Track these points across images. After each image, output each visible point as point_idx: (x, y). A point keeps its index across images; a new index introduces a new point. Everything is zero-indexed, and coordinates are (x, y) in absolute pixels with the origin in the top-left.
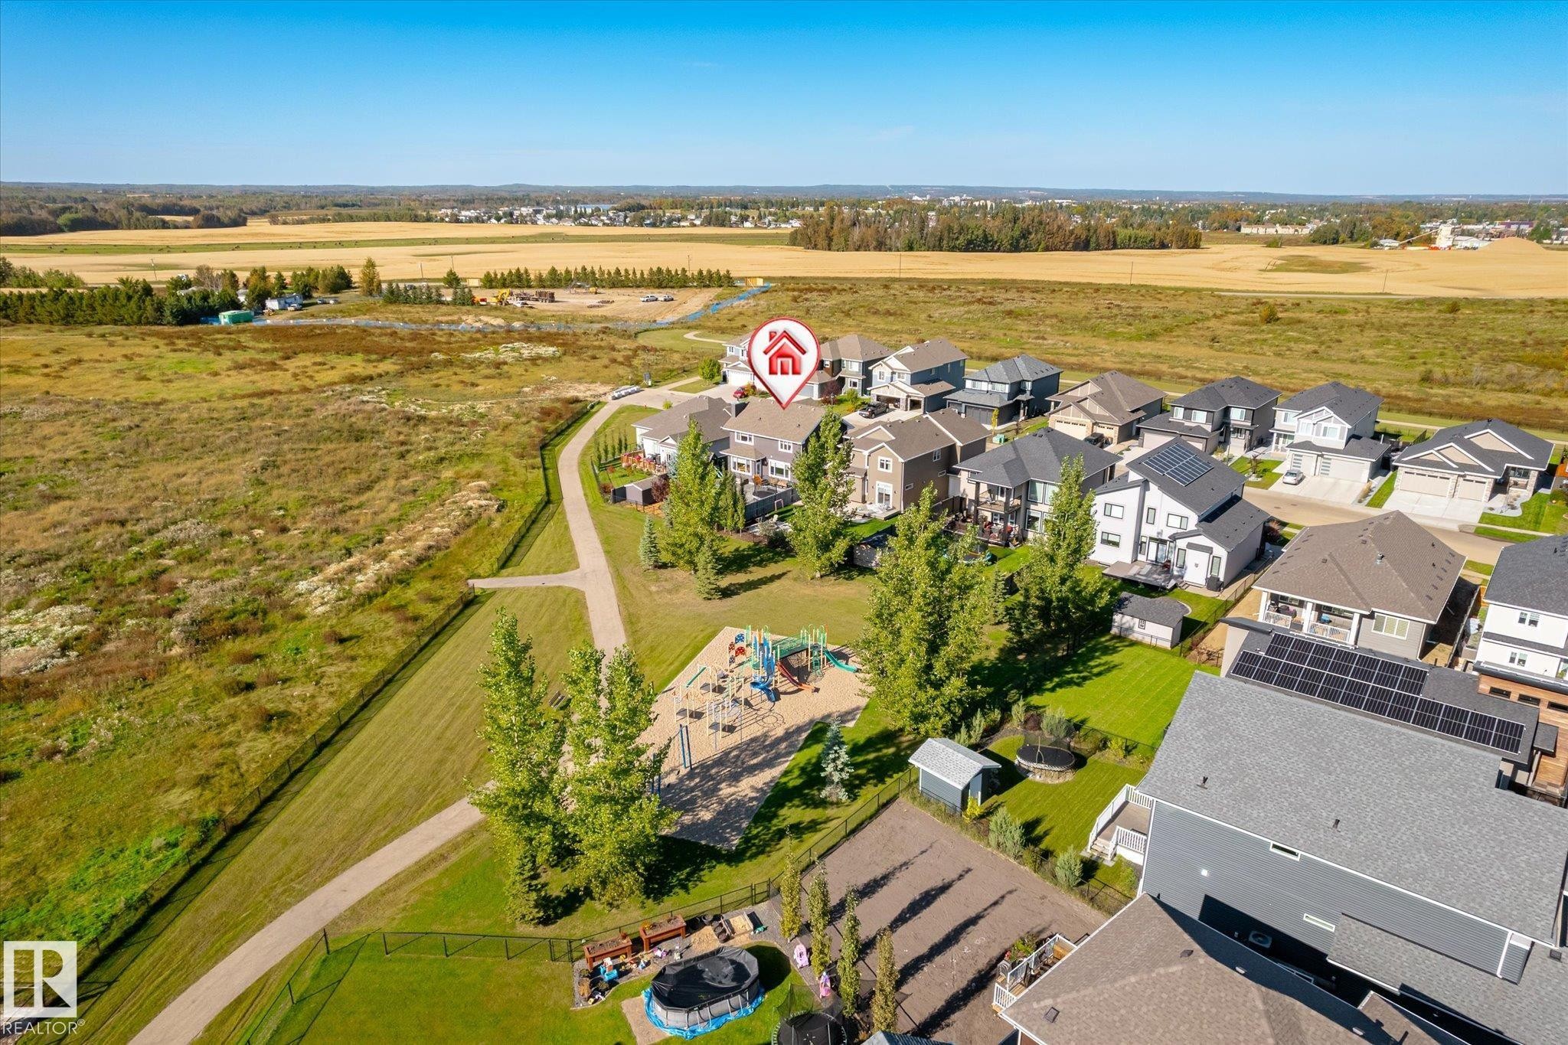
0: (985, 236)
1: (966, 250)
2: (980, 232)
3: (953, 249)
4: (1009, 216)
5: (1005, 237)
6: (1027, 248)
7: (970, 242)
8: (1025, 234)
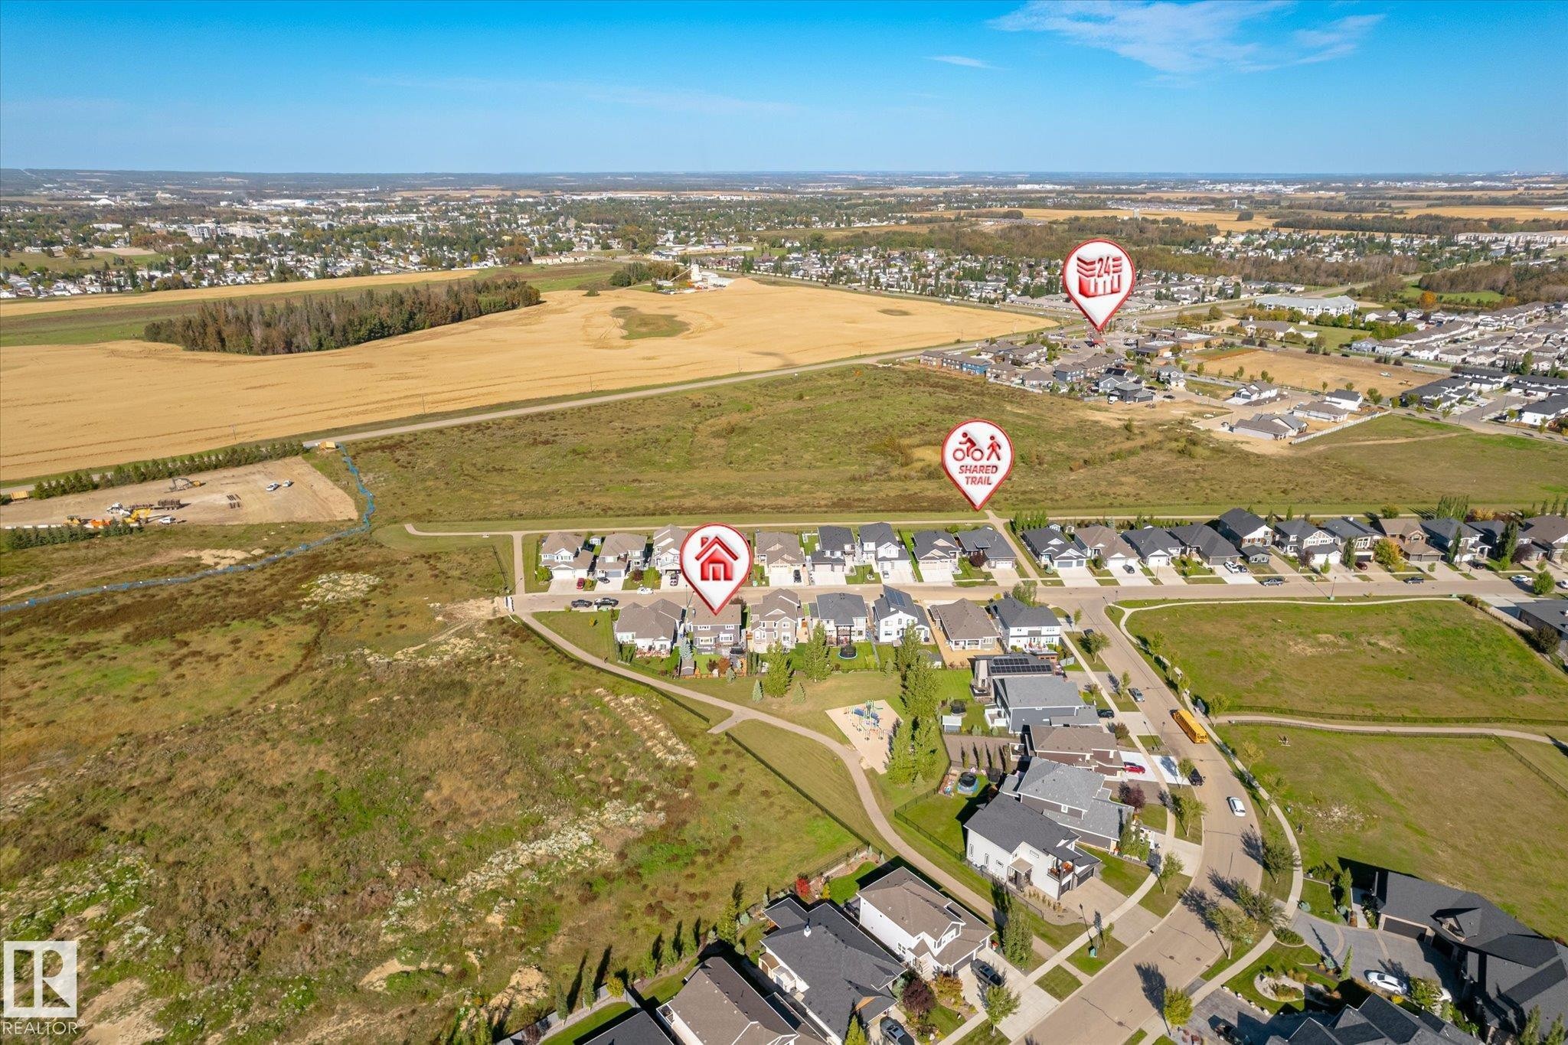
0: (381, 324)
1: (369, 339)
2: (376, 321)
3: (358, 343)
4: (396, 301)
5: (397, 321)
6: (416, 328)
7: (371, 331)
8: (412, 316)
